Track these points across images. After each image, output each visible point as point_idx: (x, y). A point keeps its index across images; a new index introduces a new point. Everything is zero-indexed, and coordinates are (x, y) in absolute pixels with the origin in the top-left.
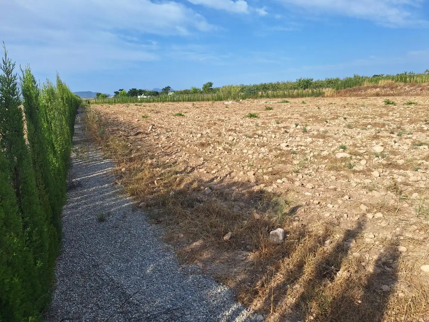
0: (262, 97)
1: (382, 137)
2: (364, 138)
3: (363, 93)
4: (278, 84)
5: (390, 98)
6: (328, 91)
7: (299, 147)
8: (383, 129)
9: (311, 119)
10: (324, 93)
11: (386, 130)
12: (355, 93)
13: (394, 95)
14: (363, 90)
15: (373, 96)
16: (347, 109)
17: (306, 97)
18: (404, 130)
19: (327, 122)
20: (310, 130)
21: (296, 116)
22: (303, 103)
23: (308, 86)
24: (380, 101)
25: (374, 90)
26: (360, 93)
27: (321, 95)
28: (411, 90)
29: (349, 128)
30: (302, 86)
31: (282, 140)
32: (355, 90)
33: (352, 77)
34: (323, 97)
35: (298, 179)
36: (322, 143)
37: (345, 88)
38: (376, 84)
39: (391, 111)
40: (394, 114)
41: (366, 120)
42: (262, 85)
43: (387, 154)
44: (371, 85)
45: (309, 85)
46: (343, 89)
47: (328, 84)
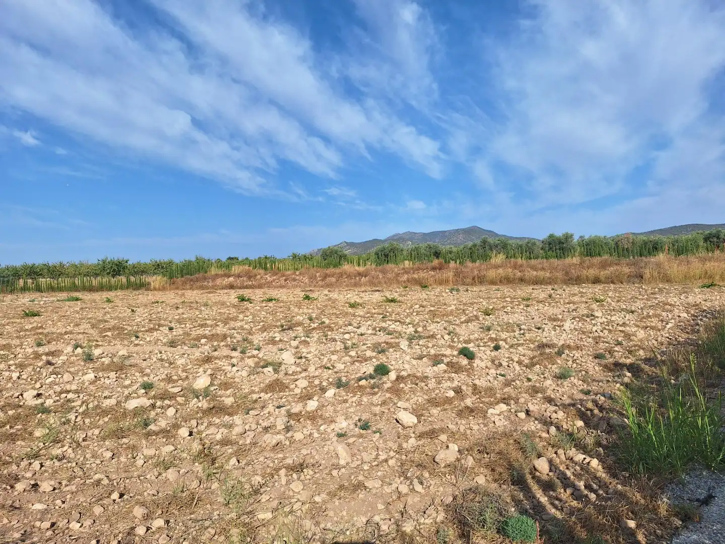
0: (25, 289)
1: (216, 358)
2: (189, 364)
3: (210, 284)
4: (62, 265)
5: (246, 293)
6: (156, 280)
7: (63, 395)
8: (222, 344)
9: (109, 334)
10: (149, 284)
11: (226, 346)
12: (198, 284)
13: (253, 286)
14: (210, 280)
15: (225, 289)
16: (180, 311)
17: (116, 289)
18: (251, 343)
19: (137, 337)
20: (100, 356)
21: (85, 326)
22: (109, 301)
23: (120, 271)
24: (232, 297)
25: (226, 280)
26: (206, 283)
27: (143, 286)
28: (274, 280)
29: (171, 346)
30: (108, 271)
31: (33, 382)
32: (197, 280)
33: (193, 259)
34: (148, 289)
35: (29, 475)
36: (114, 380)
37: (182, 276)
38: (227, 271)
39: (243, 312)
40: (245, 318)
41: (202, 329)
42: (25, 267)
43: (214, 390)
44: (220, 272)
45: (122, 270)
46: (180, 278)
47: (155, 269)
